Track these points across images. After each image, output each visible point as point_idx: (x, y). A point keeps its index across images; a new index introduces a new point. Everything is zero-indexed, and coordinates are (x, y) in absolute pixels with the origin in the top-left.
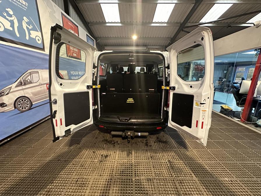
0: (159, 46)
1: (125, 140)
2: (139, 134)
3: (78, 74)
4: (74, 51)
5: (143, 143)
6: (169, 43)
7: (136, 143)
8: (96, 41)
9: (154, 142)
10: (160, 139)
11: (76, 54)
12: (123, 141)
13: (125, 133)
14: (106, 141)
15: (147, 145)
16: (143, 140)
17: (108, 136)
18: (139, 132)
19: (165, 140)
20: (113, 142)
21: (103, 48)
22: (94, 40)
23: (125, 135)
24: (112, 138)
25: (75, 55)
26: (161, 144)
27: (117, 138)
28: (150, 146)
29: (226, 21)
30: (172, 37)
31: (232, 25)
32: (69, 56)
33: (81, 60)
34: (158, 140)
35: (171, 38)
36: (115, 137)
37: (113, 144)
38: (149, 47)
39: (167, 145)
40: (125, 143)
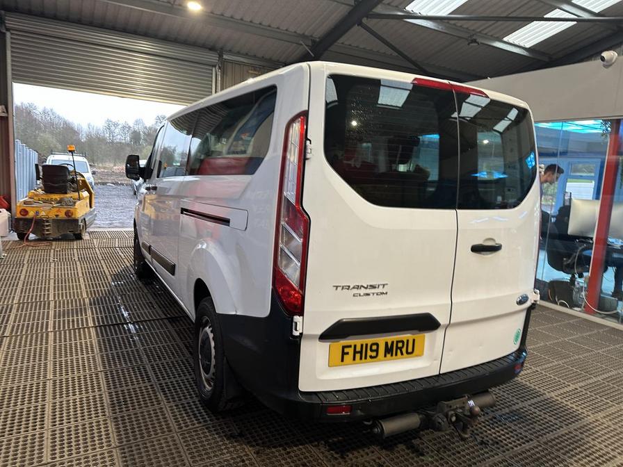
0: (263, 58)
13: (446, 415)
29: (466, 24)
30: (317, 35)
31: (479, 40)
35: (314, 41)
38: (225, 56)
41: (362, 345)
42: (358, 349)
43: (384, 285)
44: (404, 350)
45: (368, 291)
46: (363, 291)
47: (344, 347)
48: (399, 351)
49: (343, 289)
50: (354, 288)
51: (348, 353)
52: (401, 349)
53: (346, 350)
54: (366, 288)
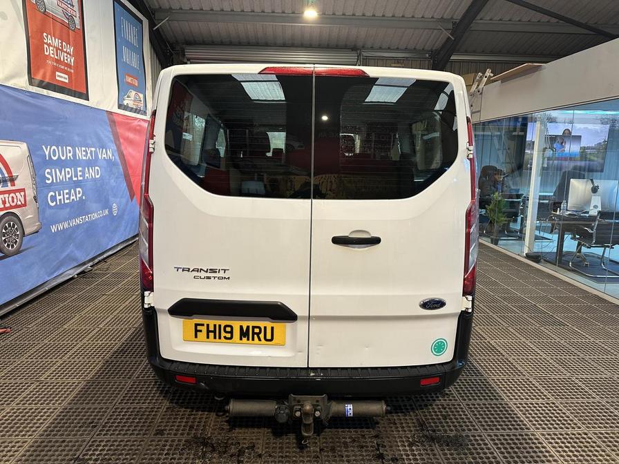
0: (406, 50)
1: (285, 439)
2: (350, 409)
3: (74, 155)
4: (58, 61)
5: (362, 447)
6: (444, 40)
7: (333, 449)
8: (152, 25)
9: (411, 445)
10: (434, 431)
11: (66, 72)
12: (278, 440)
13: (291, 408)
14: (205, 444)
15: (381, 456)
16: (363, 436)
17: (211, 424)
18: (349, 400)
19: (452, 434)
20: (233, 450)
21: (178, 54)
22: (141, 22)
23: (291, 416)
24: (230, 430)
25: (62, 78)
26: (437, 448)
27: (250, 430)
28: (393, 460)
30: (458, 16)
32: (37, 82)
33: (87, 99)
34: (425, 433)
35: (454, 24)
36: (241, 426)
37: (234, 458)
38: (365, 54)
39: (465, 454)
40: (285, 450)
41: (215, 326)
42: (211, 328)
43: (225, 270)
44: (262, 336)
45: (208, 274)
46: (203, 274)
47: (196, 325)
48: (256, 336)
49: (183, 270)
50: (193, 270)
51: (201, 331)
52: (258, 334)
53: (199, 328)
54: (207, 272)
